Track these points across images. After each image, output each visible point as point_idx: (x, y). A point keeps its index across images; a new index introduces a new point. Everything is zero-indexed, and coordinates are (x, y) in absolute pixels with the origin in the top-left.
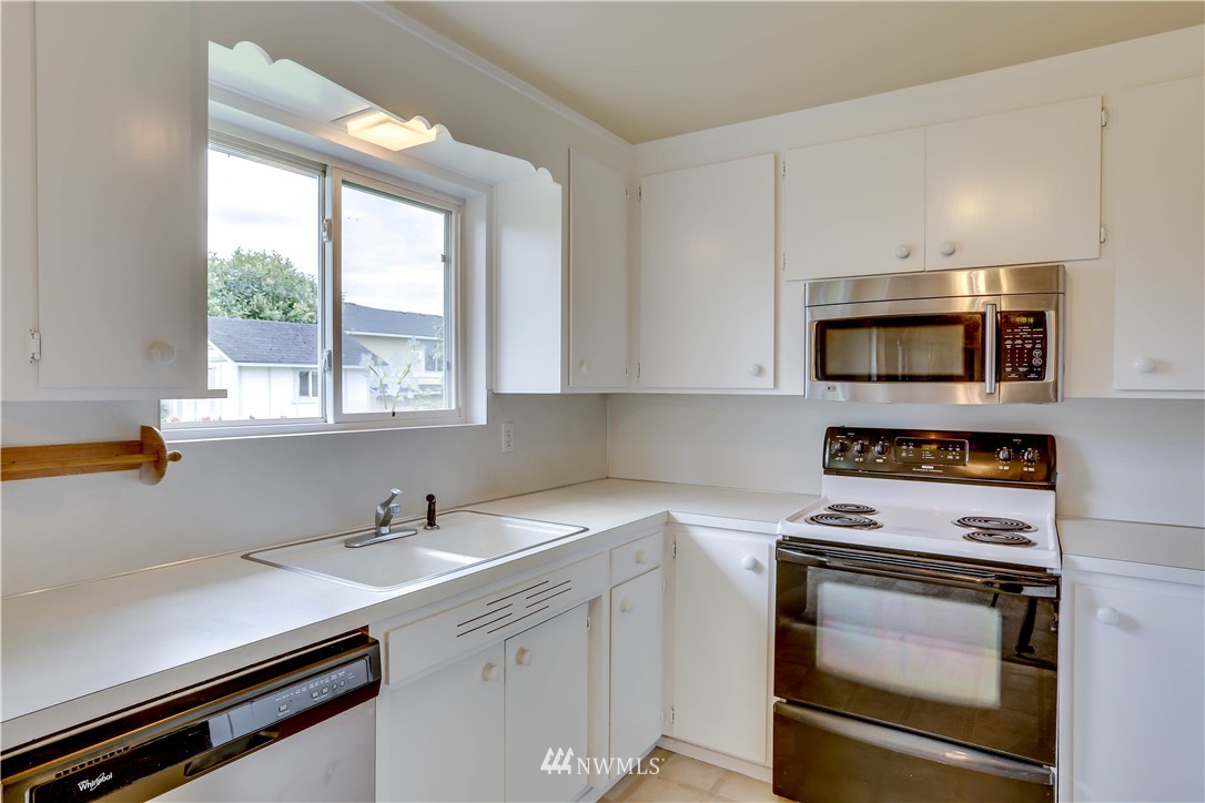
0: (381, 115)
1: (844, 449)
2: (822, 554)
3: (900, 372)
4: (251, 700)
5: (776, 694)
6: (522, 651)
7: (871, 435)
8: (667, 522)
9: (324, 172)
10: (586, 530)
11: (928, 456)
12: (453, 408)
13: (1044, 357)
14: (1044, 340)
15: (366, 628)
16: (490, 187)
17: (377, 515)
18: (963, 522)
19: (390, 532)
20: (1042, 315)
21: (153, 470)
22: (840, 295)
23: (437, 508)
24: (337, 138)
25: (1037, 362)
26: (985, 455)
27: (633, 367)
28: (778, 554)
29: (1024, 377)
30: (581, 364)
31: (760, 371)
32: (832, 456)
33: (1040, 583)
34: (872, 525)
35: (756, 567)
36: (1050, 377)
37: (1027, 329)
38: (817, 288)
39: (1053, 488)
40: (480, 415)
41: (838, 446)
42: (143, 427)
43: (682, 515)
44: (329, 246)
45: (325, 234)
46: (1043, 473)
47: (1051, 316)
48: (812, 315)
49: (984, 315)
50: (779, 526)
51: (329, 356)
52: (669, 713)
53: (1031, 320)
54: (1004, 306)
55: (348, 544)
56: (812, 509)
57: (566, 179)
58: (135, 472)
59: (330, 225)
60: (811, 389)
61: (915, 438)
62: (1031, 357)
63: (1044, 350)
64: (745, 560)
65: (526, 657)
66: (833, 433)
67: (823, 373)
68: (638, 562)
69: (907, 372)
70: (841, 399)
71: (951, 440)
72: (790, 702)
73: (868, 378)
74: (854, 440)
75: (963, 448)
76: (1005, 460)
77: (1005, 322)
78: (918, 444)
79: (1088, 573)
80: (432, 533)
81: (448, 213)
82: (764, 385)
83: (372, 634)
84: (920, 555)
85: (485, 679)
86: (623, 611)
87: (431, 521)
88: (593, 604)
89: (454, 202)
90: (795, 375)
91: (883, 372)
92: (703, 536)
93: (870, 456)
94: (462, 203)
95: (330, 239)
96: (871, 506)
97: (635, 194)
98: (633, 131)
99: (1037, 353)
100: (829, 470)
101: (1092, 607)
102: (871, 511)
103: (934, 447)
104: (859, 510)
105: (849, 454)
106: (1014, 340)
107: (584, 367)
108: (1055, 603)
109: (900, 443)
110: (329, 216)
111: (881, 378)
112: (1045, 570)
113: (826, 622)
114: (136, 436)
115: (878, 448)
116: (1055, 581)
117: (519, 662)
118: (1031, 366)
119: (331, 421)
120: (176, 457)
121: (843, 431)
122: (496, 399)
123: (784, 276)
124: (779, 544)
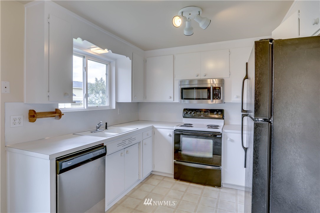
0: (98, 48)
1: (187, 113)
2: (182, 132)
3: (201, 98)
4: (88, 153)
5: (174, 160)
6: (127, 151)
7: (192, 110)
8: (153, 128)
9: (84, 57)
10: (138, 129)
11: (202, 114)
12: (108, 105)
13: (220, 95)
14: (220, 92)
15: (103, 144)
16: (116, 60)
17: (97, 127)
18: (208, 126)
19: (99, 130)
20: (220, 87)
21: (59, 117)
22: (187, 83)
23: (108, 125)
24: (89, 52)
25: (219, 96)
26: (212, 113)
27: (145, 96)
28: (174, 133)
29: (217, 99)
30: (135, 96)
31: (171, 98)
32: (185, 114)
33: (219, 135)
34: (192, 127)
35: (170, 135)
36: (221, 99)
37: (218, 90)
38: (182, 82)
39: (224, 119)
40: (114, 107)
41: (186, 112)
42: (56, 109)
43: (156, 126)
44: (85, 73)
45: (84, 70)
46: (222, 117)
47: (221, 88)
48: (180, 87)
49: (211, 87)
50: (174, 127)
51: (85, 95)
52: (154, 166)
53: (218, 88)
54: (214, 86)
55: (91, 132)
56: (181, 124)
57: (132, 59)
58: (54, 117)
59: (85, 68)
60: (180, 101)
61: (200, 110)
62: (218, 95)
63: (220, 94)
64: (168, 134)
65: (128, 152)
66: (185, 110)
67: (182, 98)
68: (147, 135)
69: (202, 98)
70: (187, 103)
71: (206, 111)
72: (177, 161)
73: (194, 99)
74: (189, 111)
75: (208, 112)
76: (216, 114)
77: (214, 89)
78: (200, 112)
79: (226, 133)
80: (106, 130)
81: (107, 65)
82: (171, 100)
83: (104, 145)
84: (200, 131)
85: (121, 156)
86: (145, 145)
87: (106, 128)
88: (139, 143)
89: (108, 63)
90: (177, 99)
91: (197, 98)
92: (160, 130)
93: (192, 114)
94: (110, 63)
95: (85, 71)
96: (192, 124)
97: (145, 61)
98: (145, 48)
99: (219, 94)
100: (184, 117)
101: (227, 138)
102: (192, 125)
103: (203, 112)
104: (190, 124)
105: (188, 114)
106: (216, 92)
107: (136, 97)
108: (221, 138)
109: (197, 112)
110: (85, 66)
111: (196, 99)
112: (220, 132)
113: (183, 151)
114: (54, 111)
115: (193, 113)
116: (221, 134)
117: (127, 153)
118: (218, 97)
119: (86, 108)
120: (63, 114)
121: (187, 109)
122: (118, 104)
123: (175, 79)
124: (174, 131)
